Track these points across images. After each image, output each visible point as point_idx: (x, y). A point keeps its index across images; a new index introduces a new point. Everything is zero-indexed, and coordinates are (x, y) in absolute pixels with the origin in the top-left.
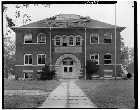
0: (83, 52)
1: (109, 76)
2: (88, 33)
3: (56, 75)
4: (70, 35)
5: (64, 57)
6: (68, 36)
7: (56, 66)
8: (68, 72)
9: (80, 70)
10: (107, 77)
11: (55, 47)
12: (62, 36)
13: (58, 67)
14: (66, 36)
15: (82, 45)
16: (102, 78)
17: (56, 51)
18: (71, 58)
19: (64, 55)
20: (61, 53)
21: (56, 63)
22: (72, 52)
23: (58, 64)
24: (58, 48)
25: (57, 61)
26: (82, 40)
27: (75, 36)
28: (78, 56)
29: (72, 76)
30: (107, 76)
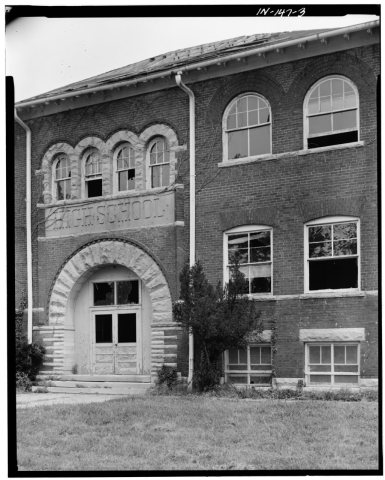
0: (181, 223)
1: (337, 368)
2: (207, 102)
3: (51, 360)
4: (116, 131)
5: (89, 260)
6: (105, 139)
7: (53, 315)
8: (115, 347)
9: (166, 333)
10: (327, 378)
11: (48, 213)
12: (77, 143)
13: (61, 319)
14: (97, 140)
15: (176, 182)
16: (287, 383)
17: (52, 234)
18: (120, 262)
19: (86, 250)
20: (73, 240)
21: (54, 297)
22: (123, 228)
23: (59, 304)
24: (59, 216)
25: (58, 286)
26: (177, 148)
27: (138, 133)
28: (154, 251)
29: (133, 364)
30: (328, 368)
